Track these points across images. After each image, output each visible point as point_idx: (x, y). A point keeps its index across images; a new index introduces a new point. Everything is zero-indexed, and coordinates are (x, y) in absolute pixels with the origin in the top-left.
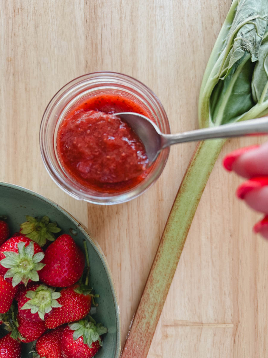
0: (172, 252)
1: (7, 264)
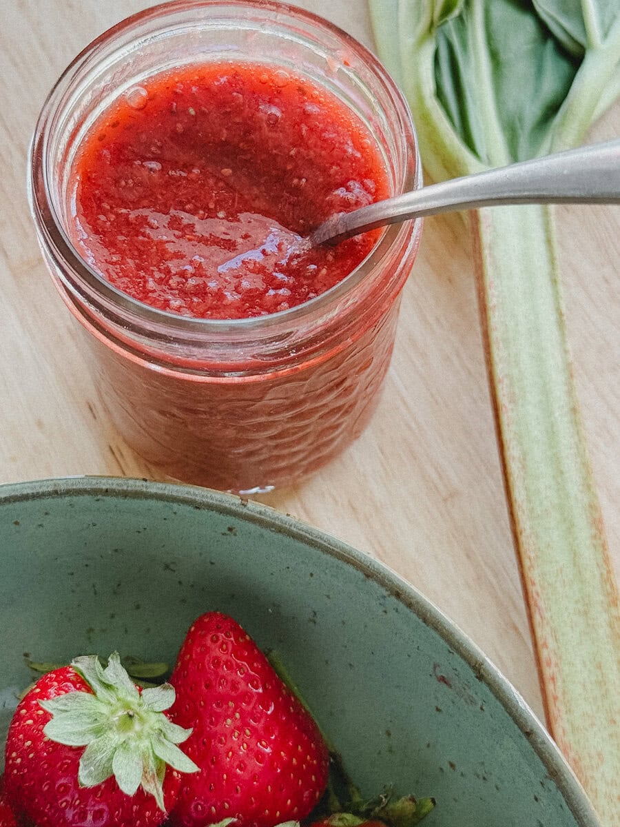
0: (588, 625)
1: (70, 733)
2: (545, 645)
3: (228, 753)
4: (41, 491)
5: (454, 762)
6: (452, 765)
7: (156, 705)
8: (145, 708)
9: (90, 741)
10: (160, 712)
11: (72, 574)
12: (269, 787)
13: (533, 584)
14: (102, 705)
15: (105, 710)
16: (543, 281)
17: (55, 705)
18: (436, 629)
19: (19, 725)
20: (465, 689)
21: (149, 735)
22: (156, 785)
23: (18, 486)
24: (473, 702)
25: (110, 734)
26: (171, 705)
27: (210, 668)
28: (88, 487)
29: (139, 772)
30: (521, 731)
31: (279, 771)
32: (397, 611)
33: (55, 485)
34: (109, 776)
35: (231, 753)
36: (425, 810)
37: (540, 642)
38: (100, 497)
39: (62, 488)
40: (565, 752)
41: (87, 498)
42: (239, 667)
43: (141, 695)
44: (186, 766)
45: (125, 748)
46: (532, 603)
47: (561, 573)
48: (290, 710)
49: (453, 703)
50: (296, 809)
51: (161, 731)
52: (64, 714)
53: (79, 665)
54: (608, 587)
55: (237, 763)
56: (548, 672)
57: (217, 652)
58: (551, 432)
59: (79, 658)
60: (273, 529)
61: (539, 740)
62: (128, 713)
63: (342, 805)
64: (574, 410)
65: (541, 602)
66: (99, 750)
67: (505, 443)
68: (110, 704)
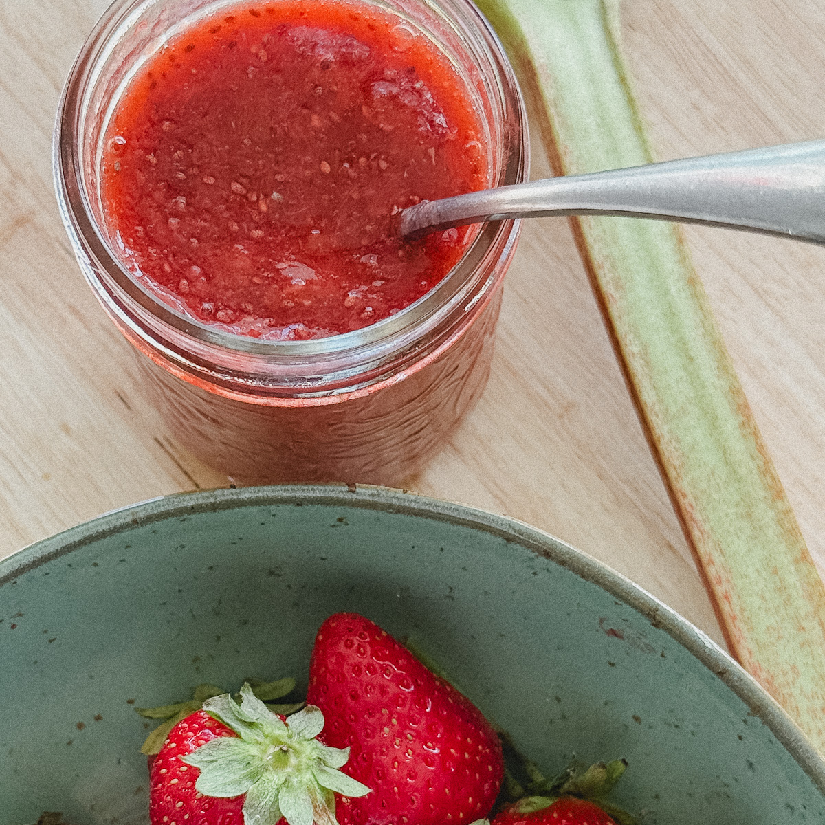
1: (225, 784)
2: (711, 562)
3: (394, 764)
4: (118, 524)
5: (639, 714)
6: (637, 719)
7: (306, 732)
8: (296, 738)
9: (248, 787)
10: (313, 739)
11: (165, 603)
12: (447, 790)
13: (685, 496)
14: (251, 747)
15: (254, 751)
16: (624, 130)
17: (199, 758)
18: (597, 582)
19: (163, 786)
20: (640, 639)
21: (308, 768)
22: (329, 817)
23: (90, 525)
24: (652, 650)
25: (268, 775)
26: (322, 728)
27: (351, 677)
28: (170, 508)
29: (310, 808)
30: (713, 671)
31: (453, 770)
32: (548, 571)
33: (133, 514)
34: (278, 820)
35: (396, 763)
36: (617, 774)
37: (705, 560)
38: (186, 516)
39: (141, 515)
40: (754, 674)
41: (171, 520)
42: (385, 669)
43: (287, 725)
44: (356, 789)
45: (287, 787)
46: (687, 517)
47: (714, 476)
48: (449, 702)
49: (628, 654)
50: (479, 804)
51: (320, 759)
52: (211, 766)
53: (211, 709)
54: (769, 479)
55: (406, 772)
56: (719, 590)
57: (356, 658)
58: (670, 313)
59: (210, 700)
60: (391, 511)
61: (735, 678)
62: (281, 749)
63: (525, 788)
64: (692, 282)
65: (696, 515)
66: (261, 795)
67: (620, 339)
68: (258, 743)
